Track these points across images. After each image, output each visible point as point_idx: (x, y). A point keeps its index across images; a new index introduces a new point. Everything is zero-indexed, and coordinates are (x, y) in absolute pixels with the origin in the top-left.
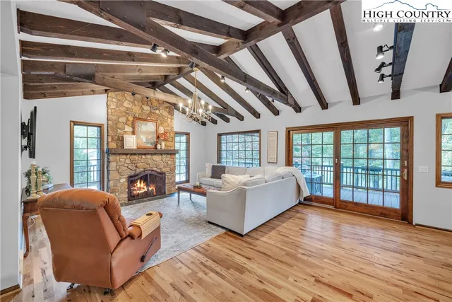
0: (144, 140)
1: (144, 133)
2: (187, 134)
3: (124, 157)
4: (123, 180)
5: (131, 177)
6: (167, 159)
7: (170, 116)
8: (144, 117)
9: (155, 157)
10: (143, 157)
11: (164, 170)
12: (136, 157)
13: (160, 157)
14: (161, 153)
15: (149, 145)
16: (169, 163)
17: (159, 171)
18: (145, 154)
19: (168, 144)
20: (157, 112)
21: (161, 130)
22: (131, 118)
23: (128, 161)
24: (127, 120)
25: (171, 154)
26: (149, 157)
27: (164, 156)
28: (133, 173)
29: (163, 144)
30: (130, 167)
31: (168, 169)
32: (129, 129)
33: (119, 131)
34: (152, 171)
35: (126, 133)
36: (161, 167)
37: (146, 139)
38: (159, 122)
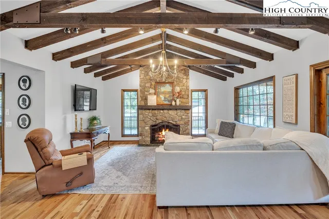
0: (163, 99)
1: (164, 93)
2: (205, 91)
3: (148, 111)
4: (147, 128)
5: (152, 126)
6: (182, 114)
7: (185, 77)
8: (163, 81)
9: (171, 112)
10: (162, 111)
11: (178, 123)
12: (156, 112)
13: (175, 112)
14: (176, 108)
15: (167, 103)
16: (183, 117)
17: (175, 123)
18: (163, 110)
19: (184, 100)
21: (178, 89)
22: (153, 83)
23: (150, 115)
24: (151, 85)
25: (185, 109)
26: (166, 111)
27: (179, 111)
28: (154, 124)
29: (178, 101)
30: (152, 119)
31: (182, 122)
32: (152, 91)
33: (146, 93)
34: (169, 123)
35: (150, 94)
36: (176, 120)
37: (165, 98)
38: (175, 83)
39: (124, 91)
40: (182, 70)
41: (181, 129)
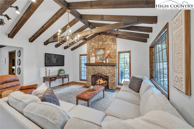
0: (99, 59)
1: (99, 55)
2: (129, 52)
3: (90, 67)
4: (90, 77)
5: (93, 76)
6: (110, 69)
8: (99, 48)
9: (103, 67)
10: (98, 67)
11: (108, 75)
12: (95, 67)
13: (106, 67)
14: (106, 65)
15: (101, 61)
16: (111, 71)
17: (105, 75)
19: (112, 60)
20: (106, 43)
21: (108, 52)
23: (91, 69)
24: (93, 51)
25: (112, 66)
26: (100, 67)
27: (108, 67)
28: (94, 74)
30: (92, 71)
31: (110, 75)
32: (93, 54)
33: (90, 56)
34: (102, 74)
35: (92, 56)
36: (106, 73)
37: (100, 58)
38: (106, 48)
39: (81, 55)
40: (111, 39)
41: (110, 79)
